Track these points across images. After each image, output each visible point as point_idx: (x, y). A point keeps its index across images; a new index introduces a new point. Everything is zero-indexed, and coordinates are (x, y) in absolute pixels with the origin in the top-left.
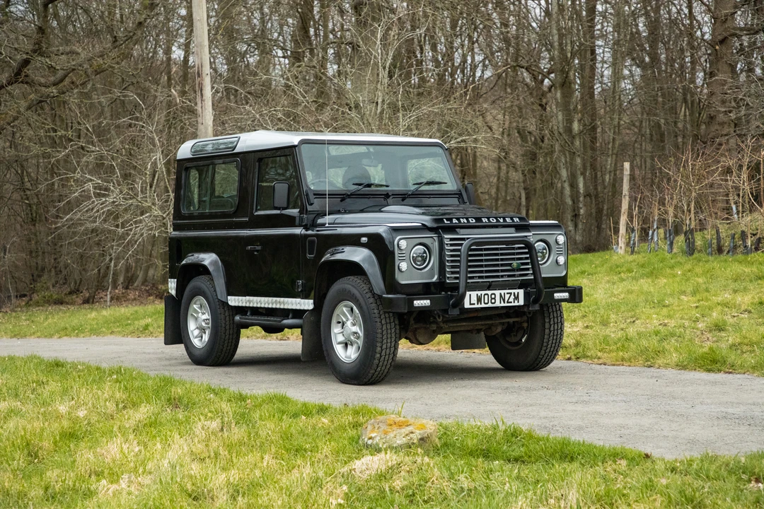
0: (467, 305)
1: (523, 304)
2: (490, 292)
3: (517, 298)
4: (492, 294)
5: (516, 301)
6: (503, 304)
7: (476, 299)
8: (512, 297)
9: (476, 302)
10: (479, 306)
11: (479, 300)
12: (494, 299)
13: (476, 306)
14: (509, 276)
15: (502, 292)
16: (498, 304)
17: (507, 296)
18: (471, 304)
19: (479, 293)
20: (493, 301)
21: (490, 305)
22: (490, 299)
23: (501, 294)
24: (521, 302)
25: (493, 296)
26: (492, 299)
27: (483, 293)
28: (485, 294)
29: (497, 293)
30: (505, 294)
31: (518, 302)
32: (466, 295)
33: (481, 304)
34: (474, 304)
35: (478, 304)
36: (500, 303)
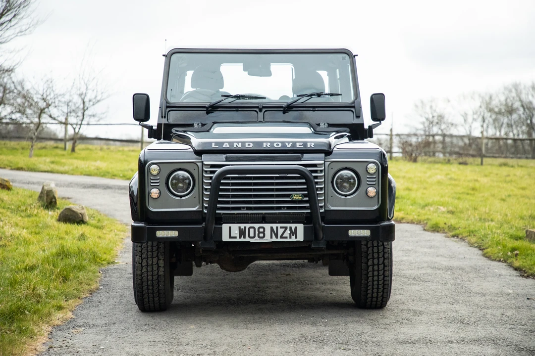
0: (225, 238)
1: (302, 240)
2: (257, 226)
3: (294, 233)
4: (259, 228)
5: (293, 237)
6: (274, 239)
7: (237, 232)
8: (288, 232)
9: (238, 236)
10: (242, 240)
11: (242, 233)
12: (264, 233)
13: (238, 240)
14: (288, 208)
15: (274, 226)
16: (268, 239)
17: (280, 231)
18: (230, 237)
19: (242, 226)
20: (261, 235)
21: (256, 240)
22: (257, 232)
23: (272, 228)
24: (300, 237)
25: (261, 230)
26: (259, 233)
27: (248, 226)
28: (250, 228)
29: (267, 227)
30: (277, 228)
31: (296, 238)
32: (225, 227)
33: (244, 237)
34: (236, 238)
35: (240, 238)
36: (271, 237)
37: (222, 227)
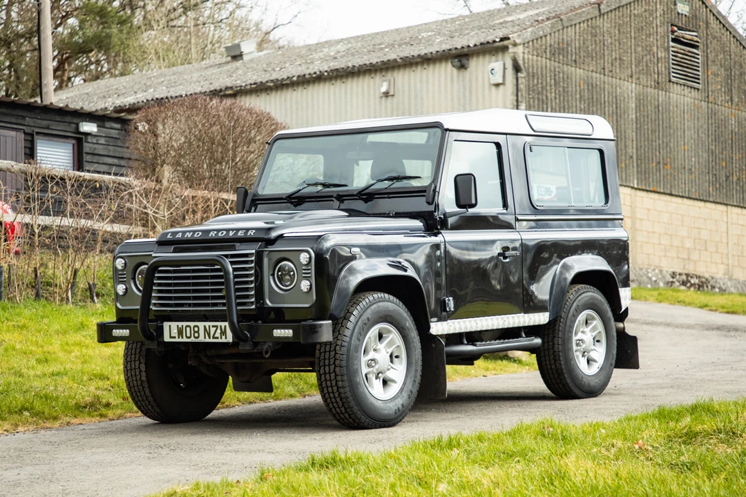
0: (167, 339)
1: (231, 341)
2: (192, 324)
3: (224, 332)
4: (194, 327)
5: (223, 338)
6: (207, 340)
7: (176, 331)
8: (219, 331)
9: (177, 336)
10: (181, 340)
11: (180, 332)
12: (198, 332)
13: (177, 340)
15: (207, 324)
16: (202, 339)
17: (213, 330)
18: (171, 337)
19: (180, 324)
20: (196, 335)
21: (192, 340)
22: (192, 332)
23: (205, 326)
24: (230, 338)
25: (196, 329)
26: (195, 332)
27: (185, 324)
28: (186, 326)
29: (201, 325)
30: (209, 326)
31: (226, 338)
32: (166, 325)
33: (182, 338)
34: (175, 337)
35: (179, 338)
36: (205, 338)
37: (163, 326)
